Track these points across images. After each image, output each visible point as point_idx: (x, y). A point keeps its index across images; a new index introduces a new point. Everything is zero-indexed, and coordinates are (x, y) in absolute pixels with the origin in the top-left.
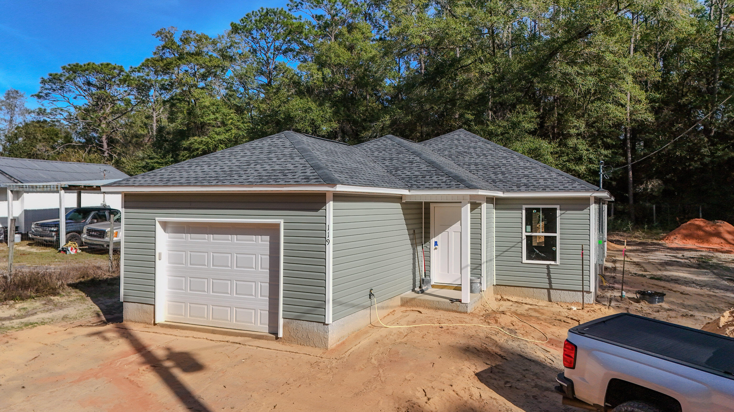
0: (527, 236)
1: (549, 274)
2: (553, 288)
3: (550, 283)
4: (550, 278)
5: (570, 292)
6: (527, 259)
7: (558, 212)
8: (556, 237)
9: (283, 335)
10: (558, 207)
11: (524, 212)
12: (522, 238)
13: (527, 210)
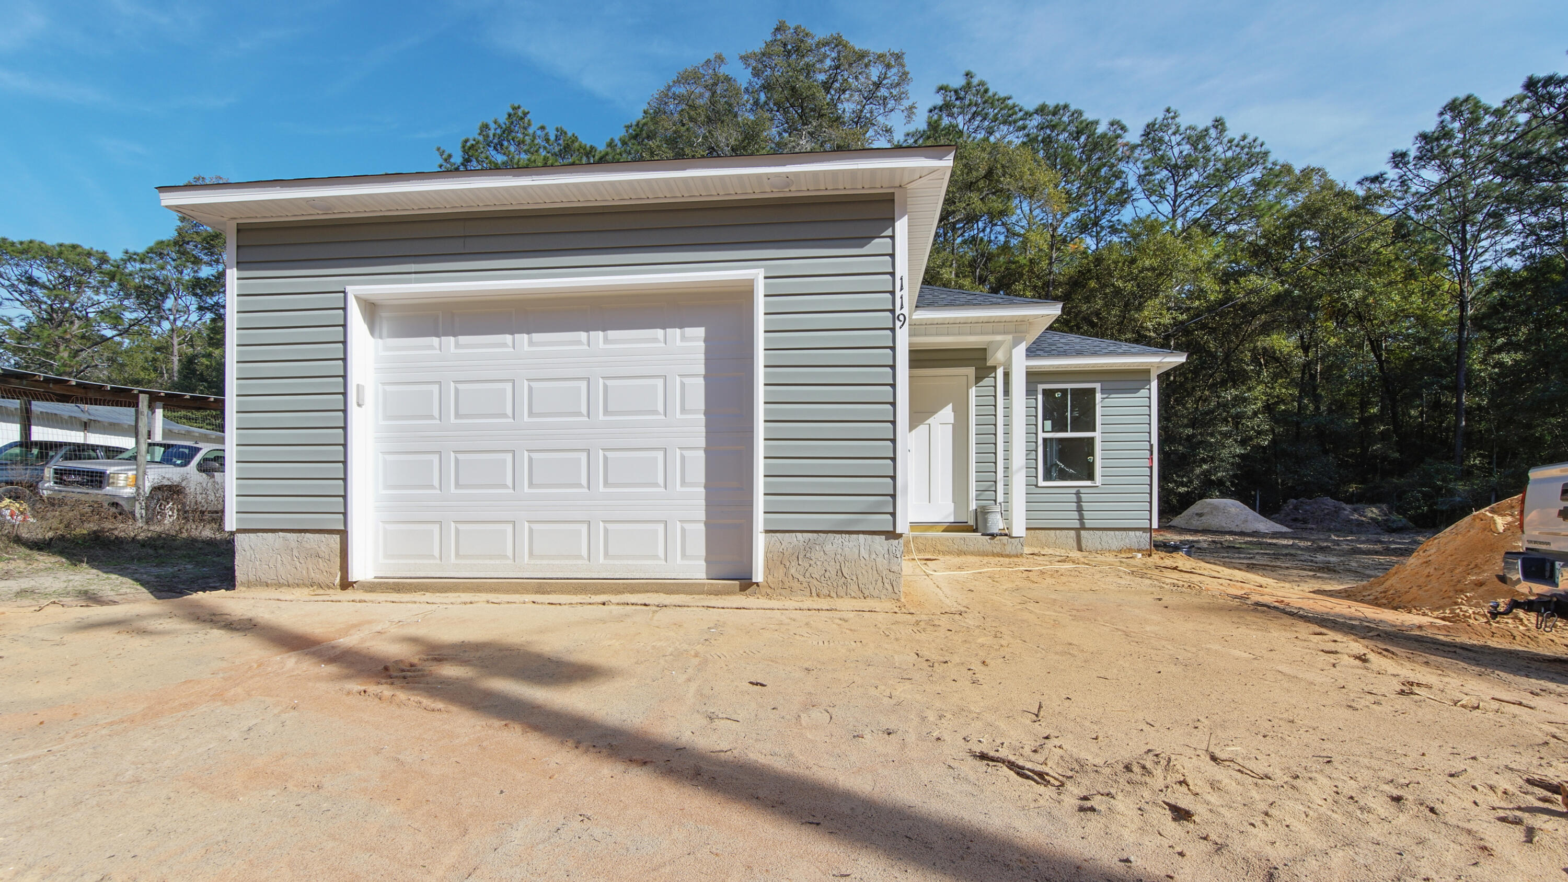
0: (1045, 440)
1: (1079, 501)
2: (1087, 526)
3: (1081, 519)
4: (1080, 510)
5: (1117, 532)
6: (1044, 480)
7: (1098, 396)
8: (1092, 439)
9: (766, 576)
10: (1098, 386)
11: (1040, 397)
12: (1036, 443)
13: (1045, 392)
